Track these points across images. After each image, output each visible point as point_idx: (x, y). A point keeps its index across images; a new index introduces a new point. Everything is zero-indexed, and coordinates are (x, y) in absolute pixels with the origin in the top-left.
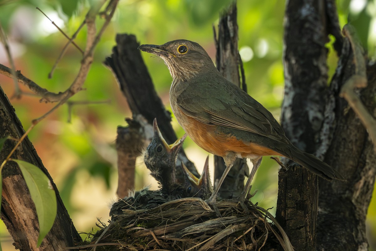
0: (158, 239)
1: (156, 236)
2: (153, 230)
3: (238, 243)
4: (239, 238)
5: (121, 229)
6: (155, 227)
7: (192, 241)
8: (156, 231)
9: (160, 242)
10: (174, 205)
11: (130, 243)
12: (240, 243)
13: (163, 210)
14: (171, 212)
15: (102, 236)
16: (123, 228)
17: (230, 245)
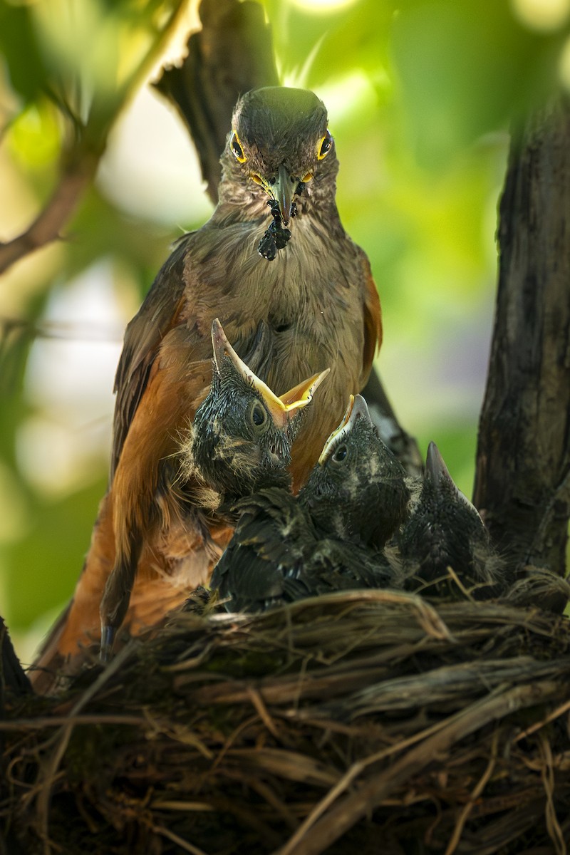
0: (274, 717)
1: (268, 705)
2: (258, 688)
3: (528, 747)
4: (530, 731)
5: (157, 671)
6: (267, 679)
7: (379, 731)
8: (270, 692)
9: (277, 726)
10: (331, 609)
11: (183, 721)
12: (534, 747)
13: (296, 620)
14: (322, 629)
15: (95, 687)
16: (164, 669)
17: (500, 754)
